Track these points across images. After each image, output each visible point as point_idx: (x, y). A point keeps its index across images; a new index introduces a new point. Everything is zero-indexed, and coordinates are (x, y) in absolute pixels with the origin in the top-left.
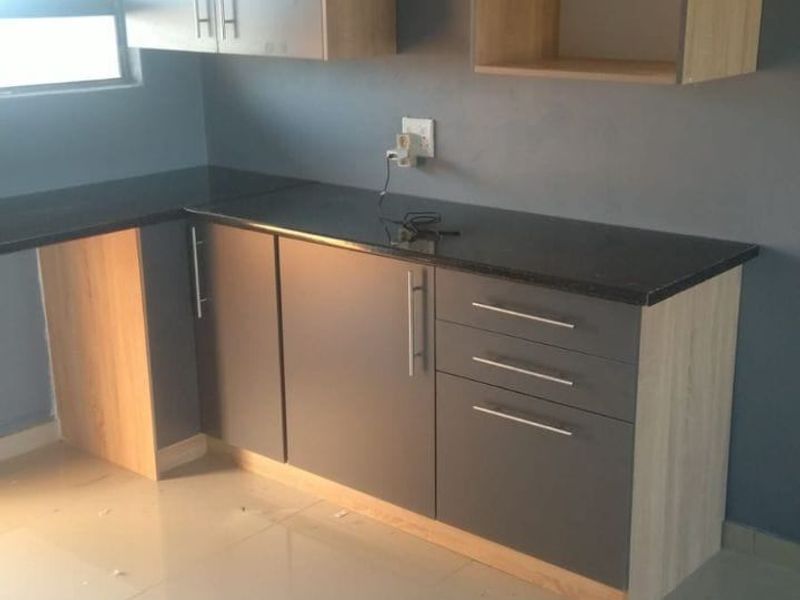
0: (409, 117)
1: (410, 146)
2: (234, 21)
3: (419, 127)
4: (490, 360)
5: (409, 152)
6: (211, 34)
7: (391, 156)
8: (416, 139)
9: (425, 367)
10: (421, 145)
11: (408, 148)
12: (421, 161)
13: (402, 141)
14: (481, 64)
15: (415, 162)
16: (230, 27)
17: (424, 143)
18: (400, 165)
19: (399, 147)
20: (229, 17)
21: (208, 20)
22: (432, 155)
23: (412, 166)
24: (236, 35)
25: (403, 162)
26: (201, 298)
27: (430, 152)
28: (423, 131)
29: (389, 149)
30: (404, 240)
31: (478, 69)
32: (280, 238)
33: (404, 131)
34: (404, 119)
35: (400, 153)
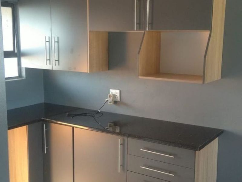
0: (112, 89)
1: (113, 98)
2: (58, 60)
3: (115, 92)
4: (146, 167)
5: (112, 99)
6: (50, 64)
7: (107, 101)
8: (114, 96)
9: (123, 169)
10: (116, 97)
11: (112, 98)
12: (115, 102)
13: (110, 96)
14: (140, 76)
15: (114, 103)
16: (57, 62)
17: (117, 97)
18: (109, 103)
19: (109, 98)
20: (57, 59)
21: (49, 60)
22: (119, 101)
23: (113, 104)
24: (59, 64)
25: (110, 103)
26: (46, 147)
27: (119, 100)
28: (116, 93)
29: (107, 99)
30: (110, 126)
31: (140, 77)
32: (75, 128)
33: (110, 93)
34: (110, 90)
35: (109, 100)
